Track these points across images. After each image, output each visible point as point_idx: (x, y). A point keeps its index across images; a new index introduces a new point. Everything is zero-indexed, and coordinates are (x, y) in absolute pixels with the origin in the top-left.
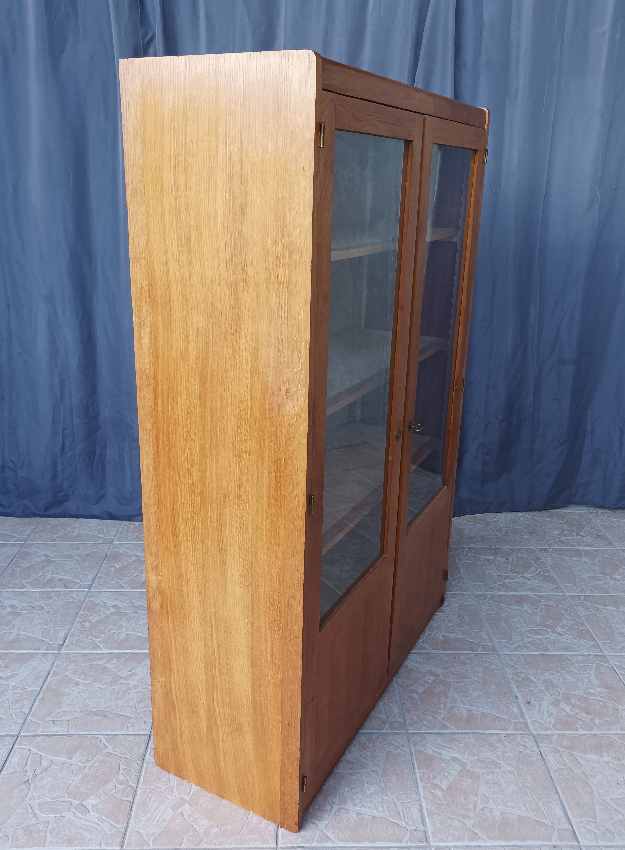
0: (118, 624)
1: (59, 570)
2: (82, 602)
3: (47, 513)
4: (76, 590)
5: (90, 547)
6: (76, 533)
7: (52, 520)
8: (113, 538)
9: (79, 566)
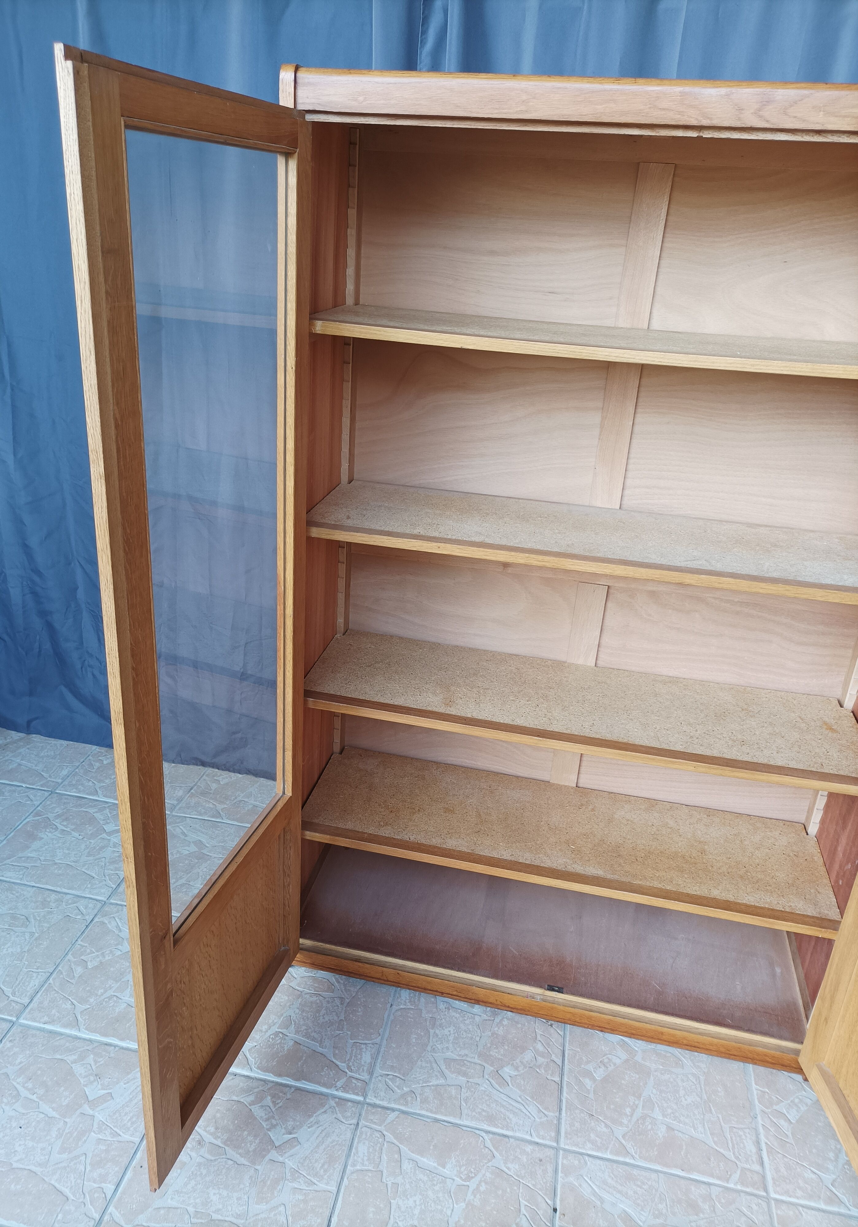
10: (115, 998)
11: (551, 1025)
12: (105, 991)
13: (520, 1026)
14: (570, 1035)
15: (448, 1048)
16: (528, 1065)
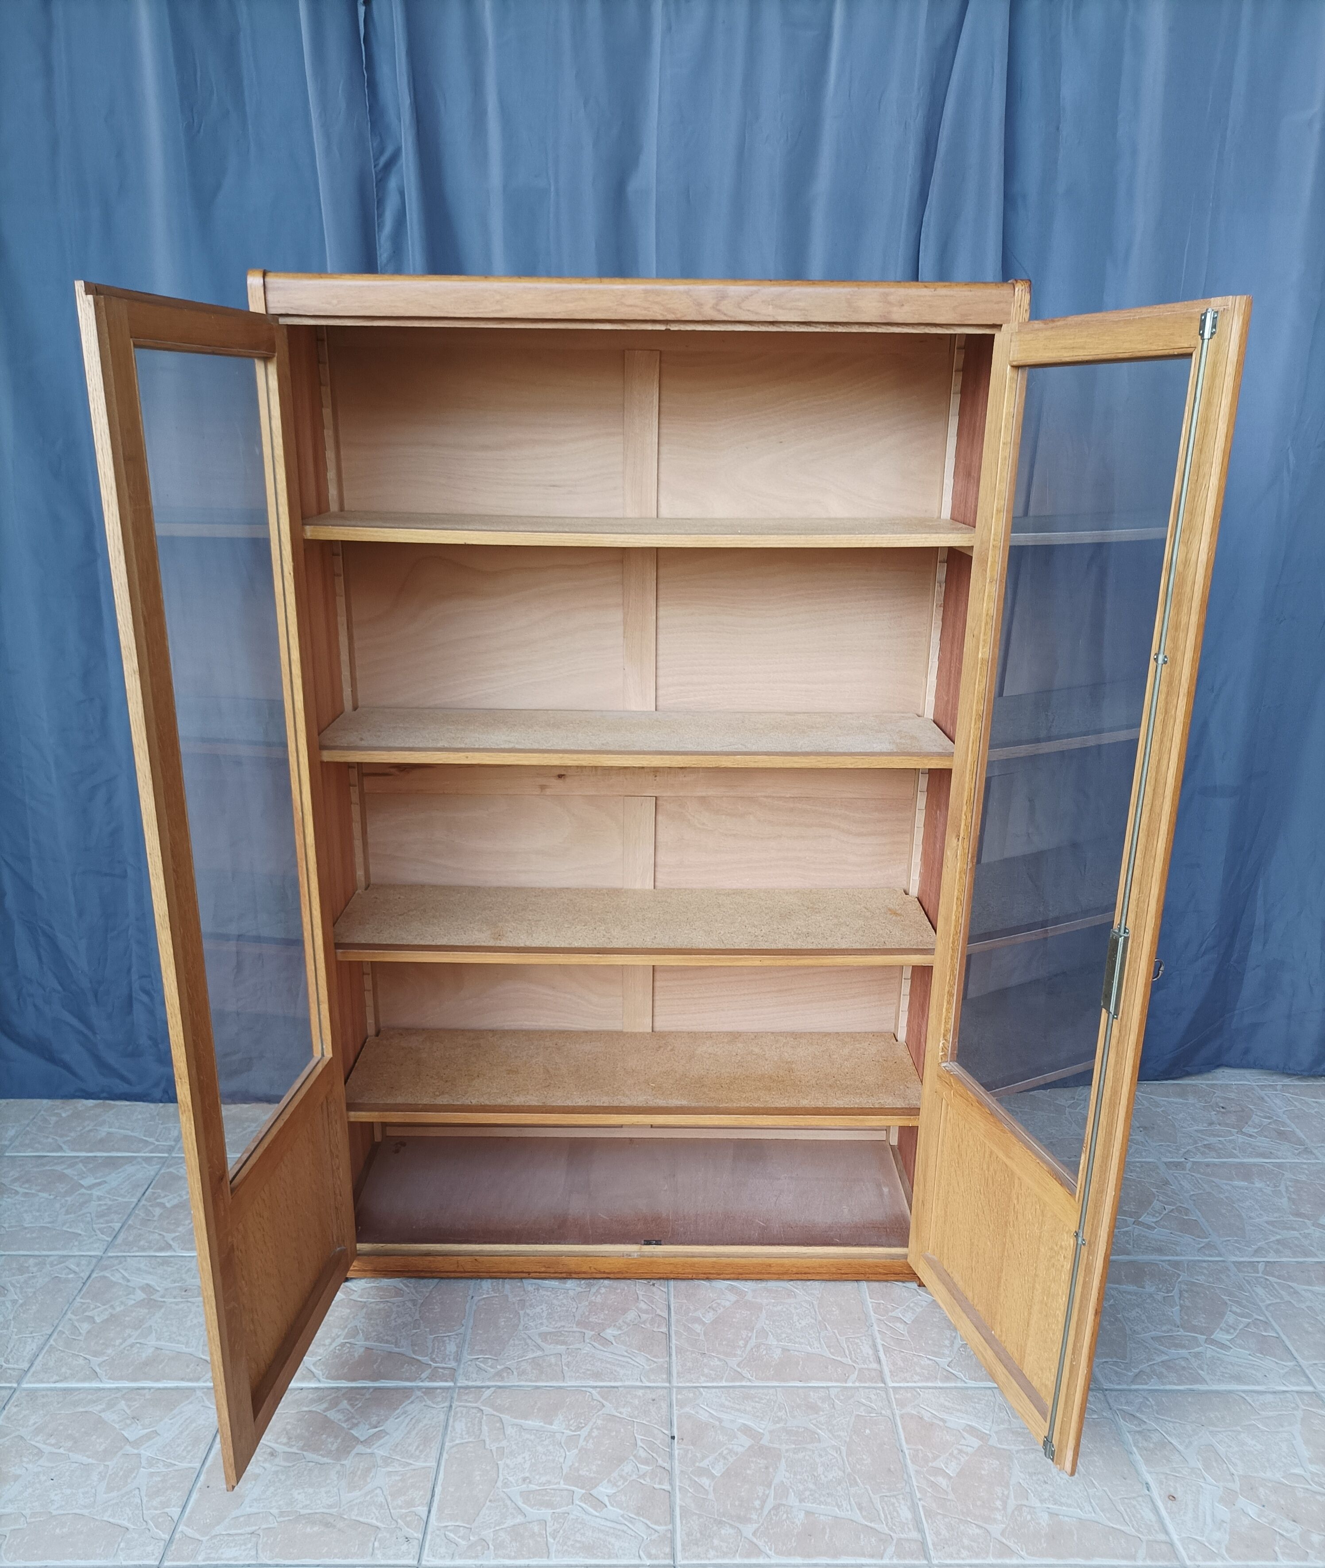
10: (138, 1345)
11: (654, 1285)
12: (125, 1340)
13: (619, 1291)
14: (675, 1290)
15: (541, 1324)
16: (632, 1324)
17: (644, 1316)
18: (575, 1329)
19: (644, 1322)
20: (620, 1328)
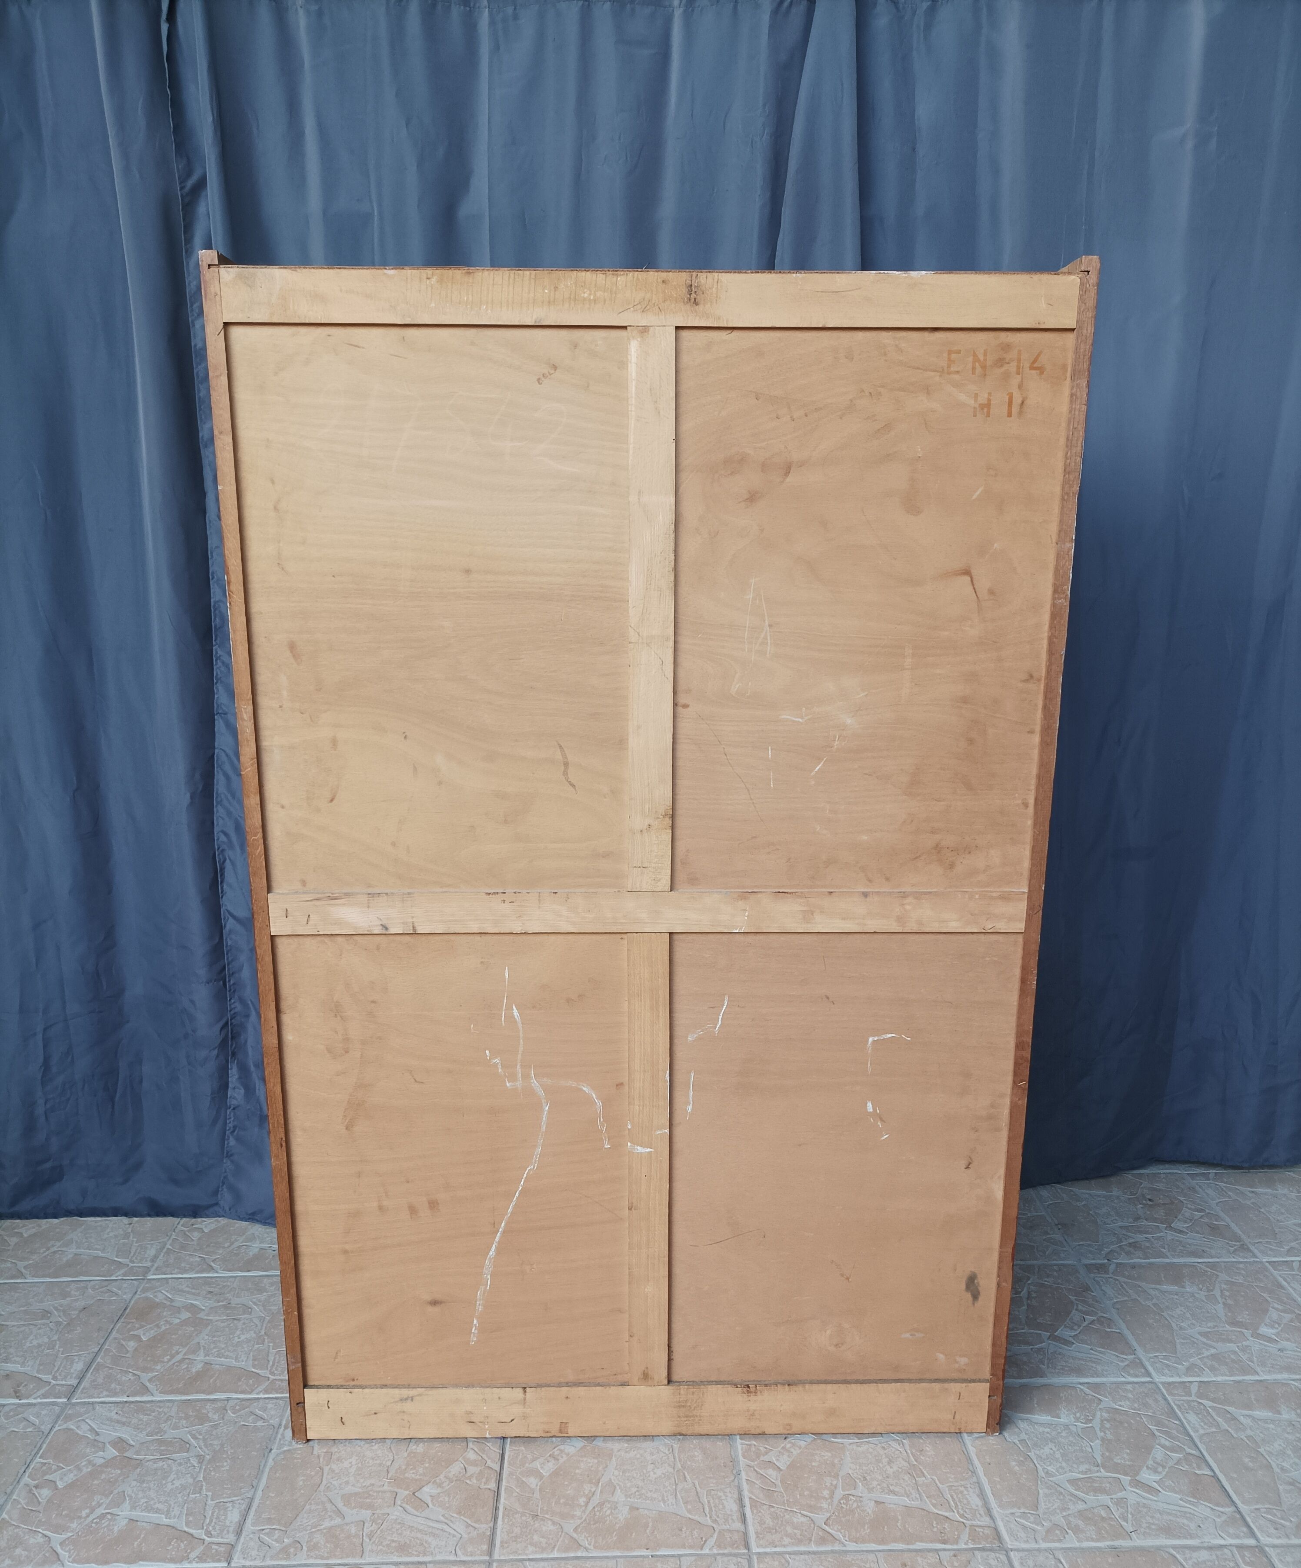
0: (116, 1492)
1: (12, 1350)
2: (46, 1432)
3: (17, 1208)
4: (39, 1400)
5: (93, 1289)
6: (70, 1256)
7: (24, 1226)
8: (149, 1264)
9: (59, 1339)
15: (347, 1483)
16: (455, 1479)
17: (472, 1470)
18: (386, 1488)
19: (470, 1478)
20: (440, 1485)
